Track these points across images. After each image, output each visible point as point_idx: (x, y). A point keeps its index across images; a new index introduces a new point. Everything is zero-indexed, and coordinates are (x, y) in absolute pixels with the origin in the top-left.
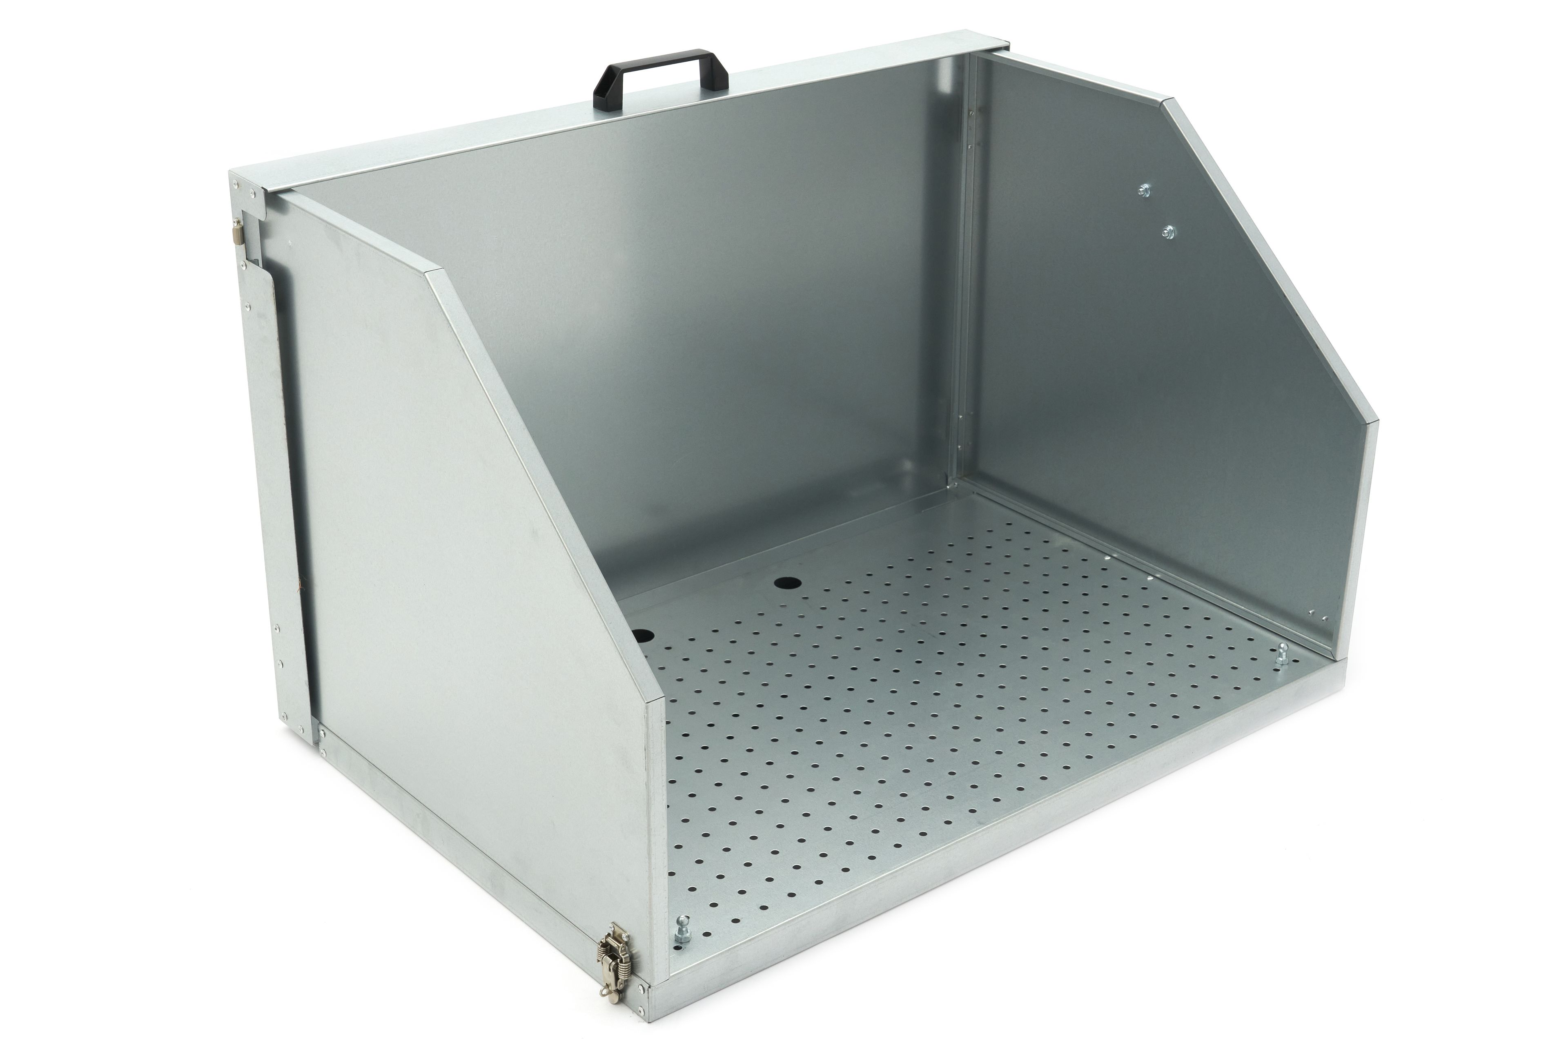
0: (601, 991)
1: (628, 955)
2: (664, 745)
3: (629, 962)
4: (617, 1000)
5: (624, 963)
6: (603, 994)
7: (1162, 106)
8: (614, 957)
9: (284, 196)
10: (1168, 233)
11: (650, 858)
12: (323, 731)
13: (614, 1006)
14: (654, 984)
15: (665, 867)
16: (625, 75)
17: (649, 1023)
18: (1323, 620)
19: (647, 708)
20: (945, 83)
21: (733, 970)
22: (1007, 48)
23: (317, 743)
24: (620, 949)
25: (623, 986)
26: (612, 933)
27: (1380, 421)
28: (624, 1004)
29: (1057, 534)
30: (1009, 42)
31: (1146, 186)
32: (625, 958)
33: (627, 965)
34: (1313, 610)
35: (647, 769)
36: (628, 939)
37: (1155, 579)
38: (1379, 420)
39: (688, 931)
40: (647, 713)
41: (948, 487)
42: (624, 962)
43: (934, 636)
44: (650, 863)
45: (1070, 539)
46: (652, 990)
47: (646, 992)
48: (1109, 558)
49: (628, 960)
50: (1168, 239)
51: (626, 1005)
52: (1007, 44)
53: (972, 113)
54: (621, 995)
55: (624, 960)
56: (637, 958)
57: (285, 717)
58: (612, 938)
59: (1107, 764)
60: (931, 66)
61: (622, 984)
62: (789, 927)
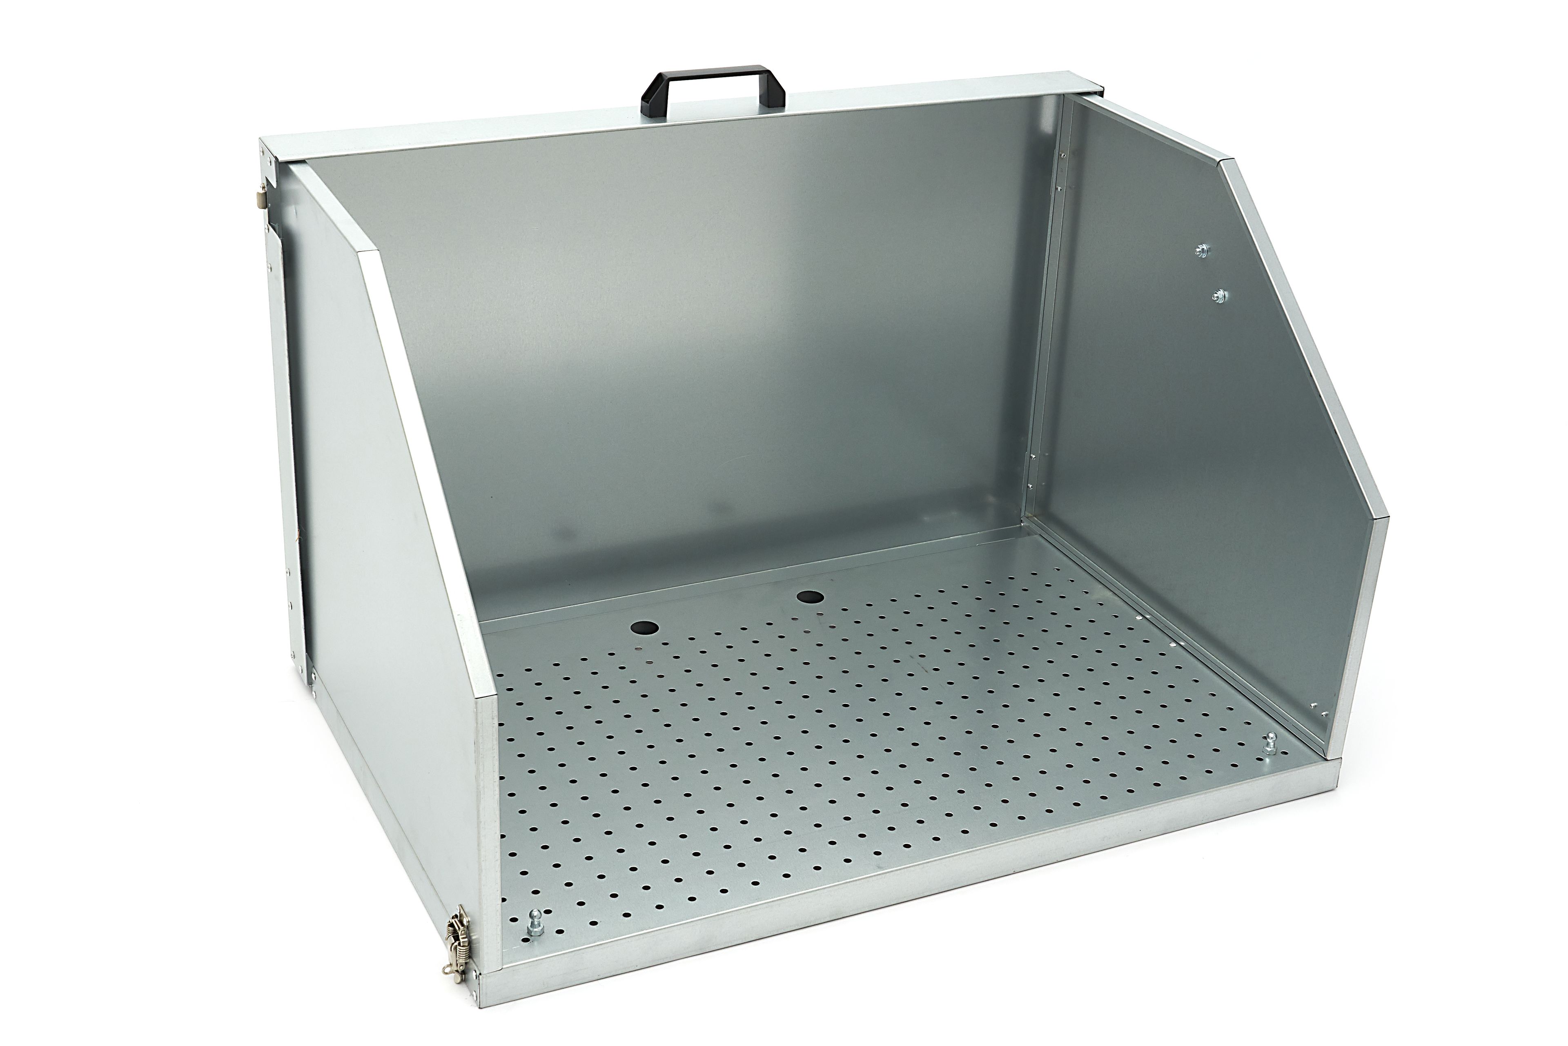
0: (444, 968)
1: (466, 940)
2: (496, 743)
3: (467, 946)
4: (459, 980)
5: (462, 947)
6: (445, 971)
7: (1219, 165)
8: (456, 938)
9: (292, 167)
10: (1218, 297)
11: (479, 850)
12: (314, 674)
13: (458, 985)
14: (484, 972)
15: (497, 860)
16: (671, 83)
17: (480, 1008)
18: (1322, 715)
19: (476, 703)
20: (1047, 123)
21: (577, 971)
22: (1101, 94)
23: (310, 682)
24: (460, 931)
25: (464, 968)
26: (458, 915)
27: (1390, 518)
28: (466, 984)
29: (1101, 586)
30: (1103, 88)
31: (1205, 247)
32: (463, 942)
33: (464, 948)
34: (1316, 704)
35: (477, 762)
36: (468, 924)
37: (1178, 646)
38: (1389, 516)
39: (541, 925)
40: (476, 708)
41: (1022, 524)
42: (462, 945)
43: (926, 671)
44: (479, 855)
45: (1111, 593)
46: (483, 978)
47: (478, 978)
48: (1141, 618)
49: (467, 944)
50: (1218, 303)
51: (467, 986)
52: (1102, 89)
53: (1064, 155)
54: (464, 975)
55: (461, 943)
56: (476, 944)
57: (293, 656)
58: (458, 921)
59: (1037, 828)
60: (1034, 102)
61: (462, 965)
62: (643, 938)
